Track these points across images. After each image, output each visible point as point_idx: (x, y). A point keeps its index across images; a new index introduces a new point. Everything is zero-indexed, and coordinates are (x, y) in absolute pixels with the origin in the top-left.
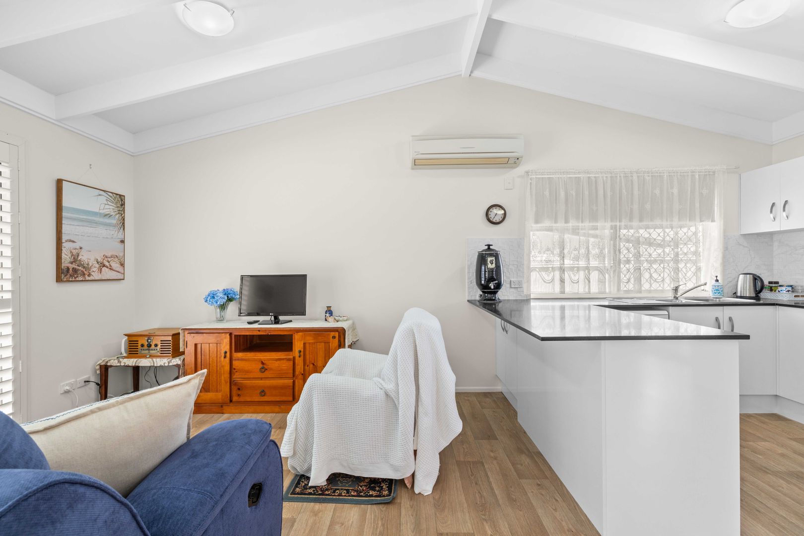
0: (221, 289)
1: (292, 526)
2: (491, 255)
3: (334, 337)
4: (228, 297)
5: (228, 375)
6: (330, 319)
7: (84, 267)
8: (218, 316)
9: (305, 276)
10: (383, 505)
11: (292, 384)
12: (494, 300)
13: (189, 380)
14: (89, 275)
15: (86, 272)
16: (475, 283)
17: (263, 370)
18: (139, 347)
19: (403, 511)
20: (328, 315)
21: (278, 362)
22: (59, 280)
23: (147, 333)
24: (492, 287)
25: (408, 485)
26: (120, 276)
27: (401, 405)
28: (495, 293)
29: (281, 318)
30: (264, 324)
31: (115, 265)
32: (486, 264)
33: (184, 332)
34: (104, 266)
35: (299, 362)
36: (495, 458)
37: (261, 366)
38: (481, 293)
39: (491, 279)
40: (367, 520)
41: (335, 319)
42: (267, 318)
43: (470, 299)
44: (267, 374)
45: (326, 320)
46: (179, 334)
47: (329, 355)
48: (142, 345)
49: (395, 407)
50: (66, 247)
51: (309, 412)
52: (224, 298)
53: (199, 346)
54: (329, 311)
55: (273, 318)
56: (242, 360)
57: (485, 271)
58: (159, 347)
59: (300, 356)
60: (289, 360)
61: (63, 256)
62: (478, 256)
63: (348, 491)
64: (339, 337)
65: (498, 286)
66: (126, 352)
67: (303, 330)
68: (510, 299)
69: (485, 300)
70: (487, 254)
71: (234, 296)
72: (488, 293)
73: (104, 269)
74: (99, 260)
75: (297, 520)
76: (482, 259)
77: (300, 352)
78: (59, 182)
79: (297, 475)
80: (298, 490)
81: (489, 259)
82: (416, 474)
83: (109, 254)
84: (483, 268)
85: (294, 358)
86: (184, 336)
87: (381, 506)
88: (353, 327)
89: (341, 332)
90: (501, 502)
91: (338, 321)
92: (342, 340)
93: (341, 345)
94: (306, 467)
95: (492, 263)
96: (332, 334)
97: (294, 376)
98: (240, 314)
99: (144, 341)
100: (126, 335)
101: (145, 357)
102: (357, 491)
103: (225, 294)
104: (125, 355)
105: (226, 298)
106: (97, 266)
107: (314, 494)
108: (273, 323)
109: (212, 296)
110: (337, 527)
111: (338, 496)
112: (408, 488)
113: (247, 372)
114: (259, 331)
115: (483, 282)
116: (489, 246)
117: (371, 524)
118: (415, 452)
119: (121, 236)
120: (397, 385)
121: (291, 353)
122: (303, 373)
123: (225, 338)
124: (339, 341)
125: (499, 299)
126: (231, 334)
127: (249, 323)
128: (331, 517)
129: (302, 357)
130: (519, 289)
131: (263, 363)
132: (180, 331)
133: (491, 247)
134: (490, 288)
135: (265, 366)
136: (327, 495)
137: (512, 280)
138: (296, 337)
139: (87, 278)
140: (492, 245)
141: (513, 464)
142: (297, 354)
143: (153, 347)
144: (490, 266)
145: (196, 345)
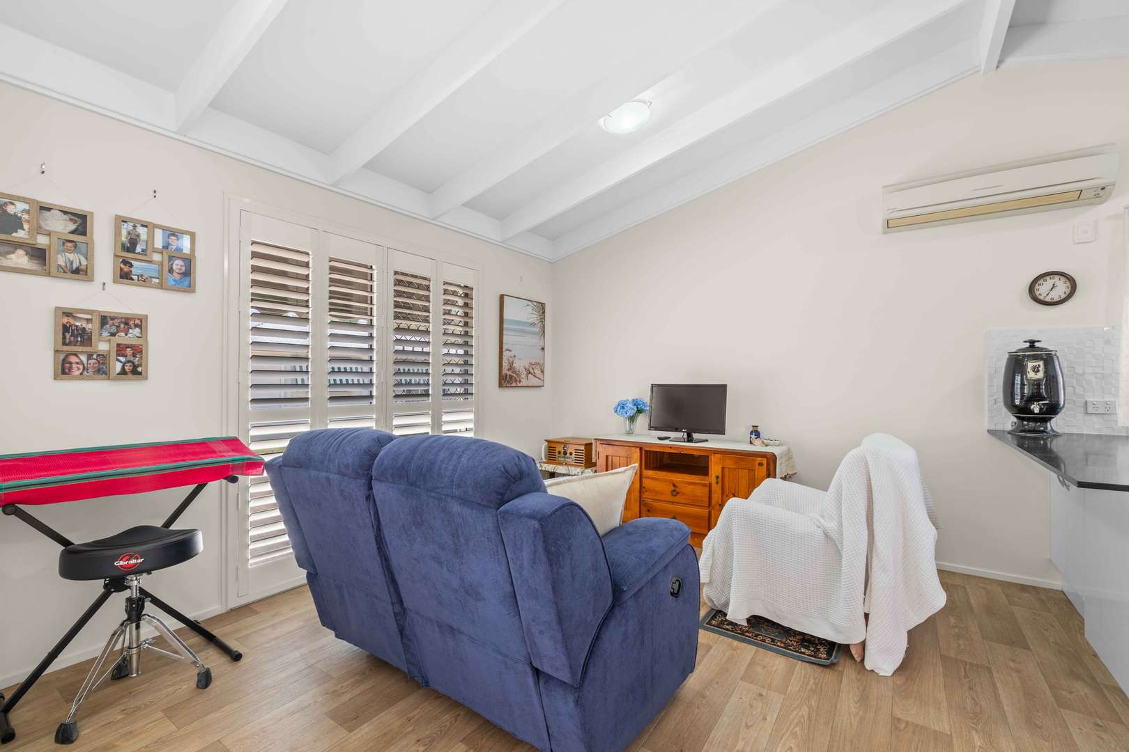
0: (630, 399)
1: (708, 651)
2: (1036, 358)
3: (761, 464)
4: (637, 408)
5: (638, 494)
6: (757, 442)
7: (517, 374)
8: (628, 428)
9: (724, 387)
10: (818, 667)
11: (707, 515)
12: (1042, 432)
13: (625, 471)
14: (520, 382)
15: (518, 379)
16: (1002, 404)
17: (675, 493)
18: (557, 454)
19: (845, 680)
20: (753, 436)
21: (692, 486)
22: (501, 385)
23: (563, 441)
24: (1037, 410)
25: (855, 656)
26: (540, 383)
27: (845, 550)
28: (1046, 420)
29: (696, 436)
30: (674, 440)
31: (538, 372)
32: (1023, 372)
33: (596, 442)
34: (530, 373)
35: (717, 489)
36: (1017, 671)
37: (673, 488)
38: (1015, 420)
39: (1036, 397)
40: (795, 674)
41: (763, 442)
42: (679, 435)
43: (993, 428)
44: (677, 499)
45: (751, 443)
46: (591, 444)
47: (753, 484)
48: (559, 453)
49: (838, 553)
50: (506, 354)
51: (728, 538)
52: (633, 409)
53: (610, 458)
54: (756, 433)
55: (685, 436)
56: (653, 479)
57: (1023, 385)
58: (573, 455)
59: (717, 483)
60: (704, 485)
61: (504, 364)
62: (1008, 359)
63: (773, 640)
64: (768, 464)
65: (1053, 409)
66: (546, 458)
67: (721, 451)
68: (1085, 432)
69: (1022, 431)
70: (1028, 356)
71: (643, 407)
72: (1029, 420)
73: (530, 375)
74: (527, 367)
75: (714, 648)
76: (1016, 364)
77: (717, 477)
78: (502, 297)
79: (713, 609)
80: (713, 622)
81: (1030, 365)
82: (867, 643)
83: (533, 362)
84: (1018, 379)
85: (710, 484)
86: (596, 446)
87: (815, 666)
88: (789, 455)
89: (771, 460)
90: (1010, 720)
91: (766, 446)
92: (772, 469)
93: (771, 473)
94: (723, 600)
95: (1036, 370)
96: (759, 460)
97: (709, 505)
98: (651, 428)
99: (560, 448)
100: (546, 441)
101: (561, 464)
102: (785, 644)
103: (635, 405)
104: (544, 460)
105: (636, 409)
106: (525, 373)
107: (732, 631)
108: (686, 440)
109: (622, 406)
110: (759, 669)
111: (761, 641)
112: (856, 661)
113: (657, 493)
114: (671, 448)
115: (1017, 402)
116: (1032, 343)
117: (800, 678)
118: (867, 616)
119: (542, 344)
120: (841, 524)
121: (707, 477)
122: (720, 503)
123: (636, 452)
124: (768, 470)
125: (1052, 430)
126: (641, 449)
127: (660, 439)
128: (751, 657)
129: (720, 485)
130: (1106, 417)
131: (674, 485)
132: (593, 442)
133: (1037, 344)
134: (1032, 412)
135: (677, 489)
136: (747, 636)
137: (1090, 399)
138: (714, 459)
139: (519, 385)
140: (1038, 341)
141: (1052, 687)
142: (714, 480)
143: (568, 455)
144: (1031, 375)
145: (607, 457)
